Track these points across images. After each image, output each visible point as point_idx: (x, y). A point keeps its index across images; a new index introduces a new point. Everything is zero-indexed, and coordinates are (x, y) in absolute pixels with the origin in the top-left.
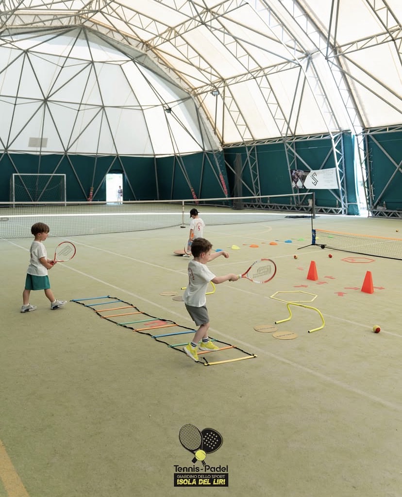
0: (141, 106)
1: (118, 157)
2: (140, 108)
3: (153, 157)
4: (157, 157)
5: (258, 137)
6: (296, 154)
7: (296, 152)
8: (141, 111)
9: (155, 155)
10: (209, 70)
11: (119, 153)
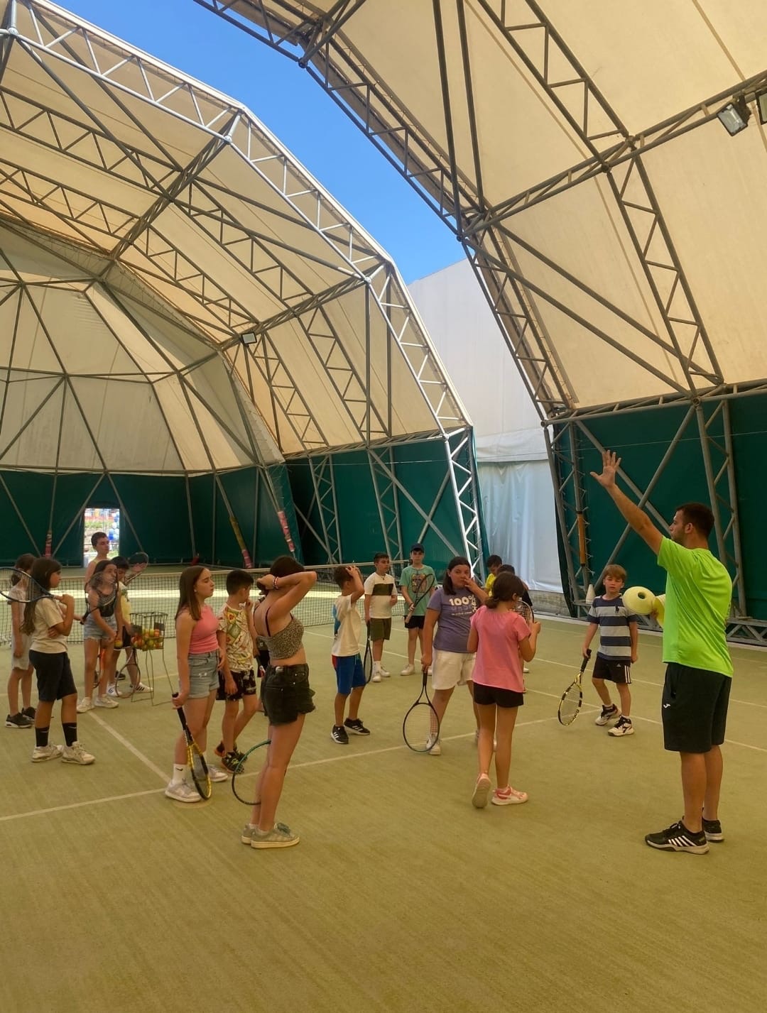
0: (145, 375)
1: (106, 476)
2: (143, 378)
3: (183, 475)
4: (190, 475)
5: (333, 442)
6: (395, 481)
7: (396, 476)
8: (148, 385)
9: (187, 472)
10: (226, 303)
11: (109, 467)
